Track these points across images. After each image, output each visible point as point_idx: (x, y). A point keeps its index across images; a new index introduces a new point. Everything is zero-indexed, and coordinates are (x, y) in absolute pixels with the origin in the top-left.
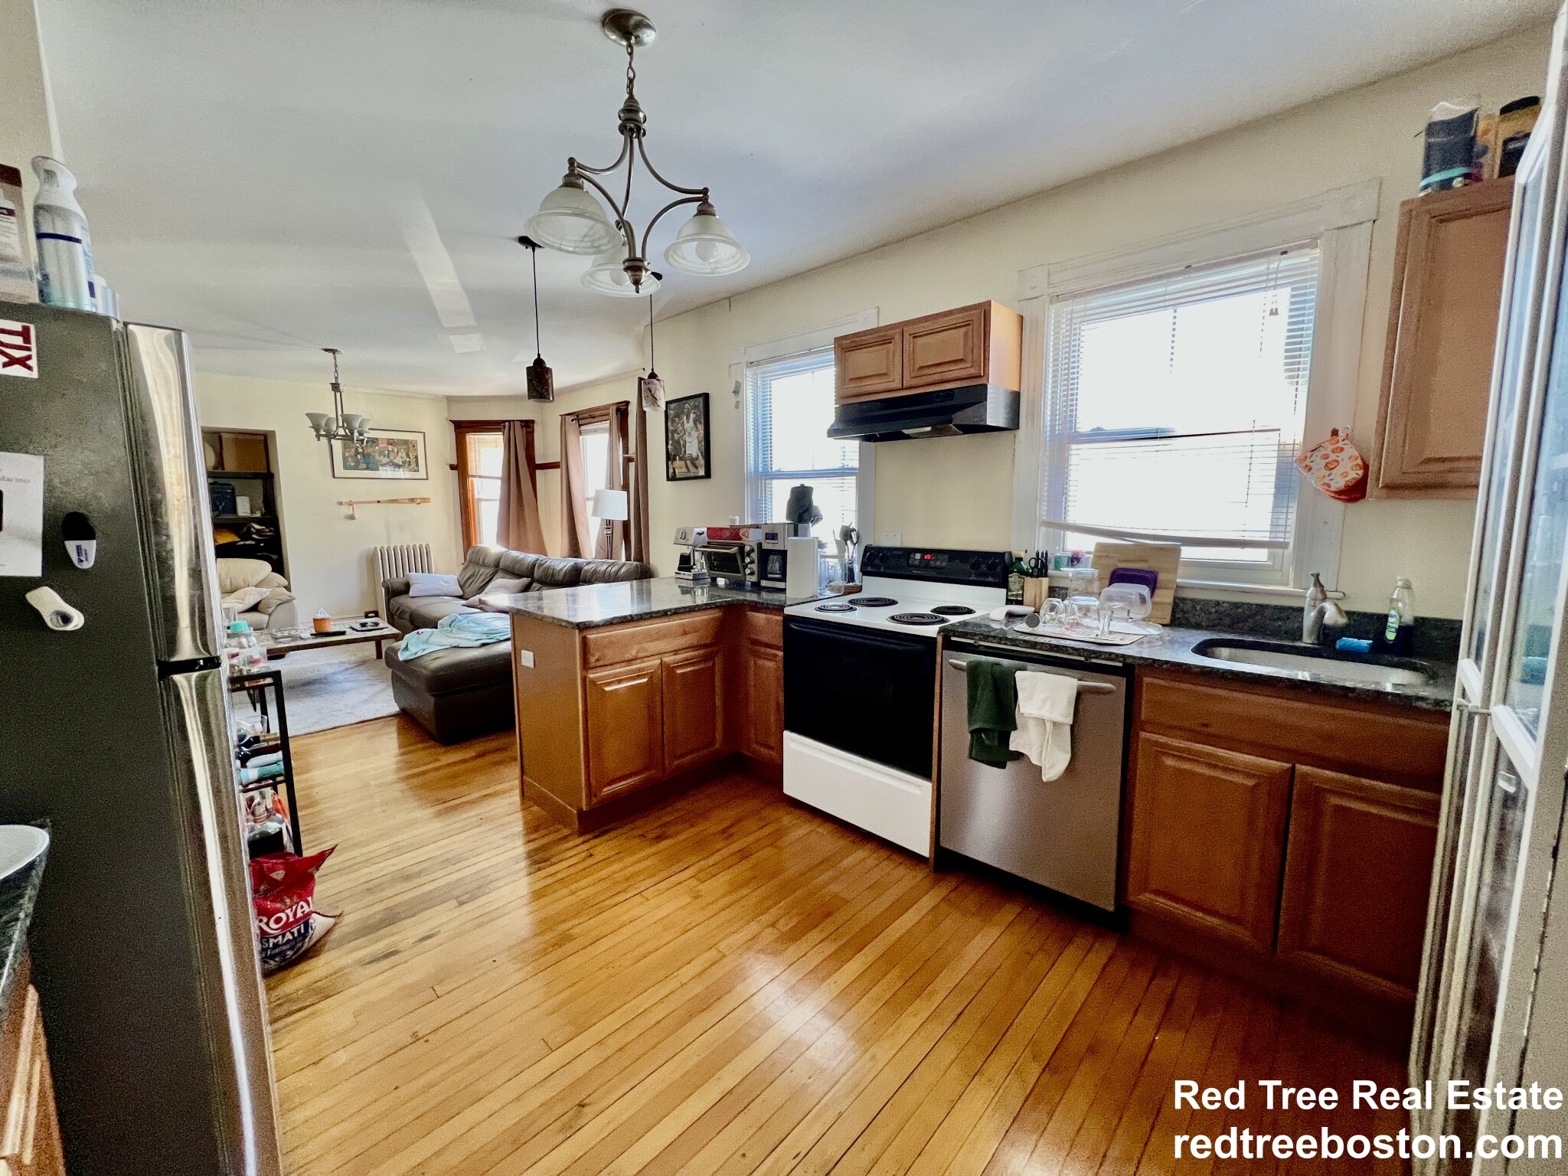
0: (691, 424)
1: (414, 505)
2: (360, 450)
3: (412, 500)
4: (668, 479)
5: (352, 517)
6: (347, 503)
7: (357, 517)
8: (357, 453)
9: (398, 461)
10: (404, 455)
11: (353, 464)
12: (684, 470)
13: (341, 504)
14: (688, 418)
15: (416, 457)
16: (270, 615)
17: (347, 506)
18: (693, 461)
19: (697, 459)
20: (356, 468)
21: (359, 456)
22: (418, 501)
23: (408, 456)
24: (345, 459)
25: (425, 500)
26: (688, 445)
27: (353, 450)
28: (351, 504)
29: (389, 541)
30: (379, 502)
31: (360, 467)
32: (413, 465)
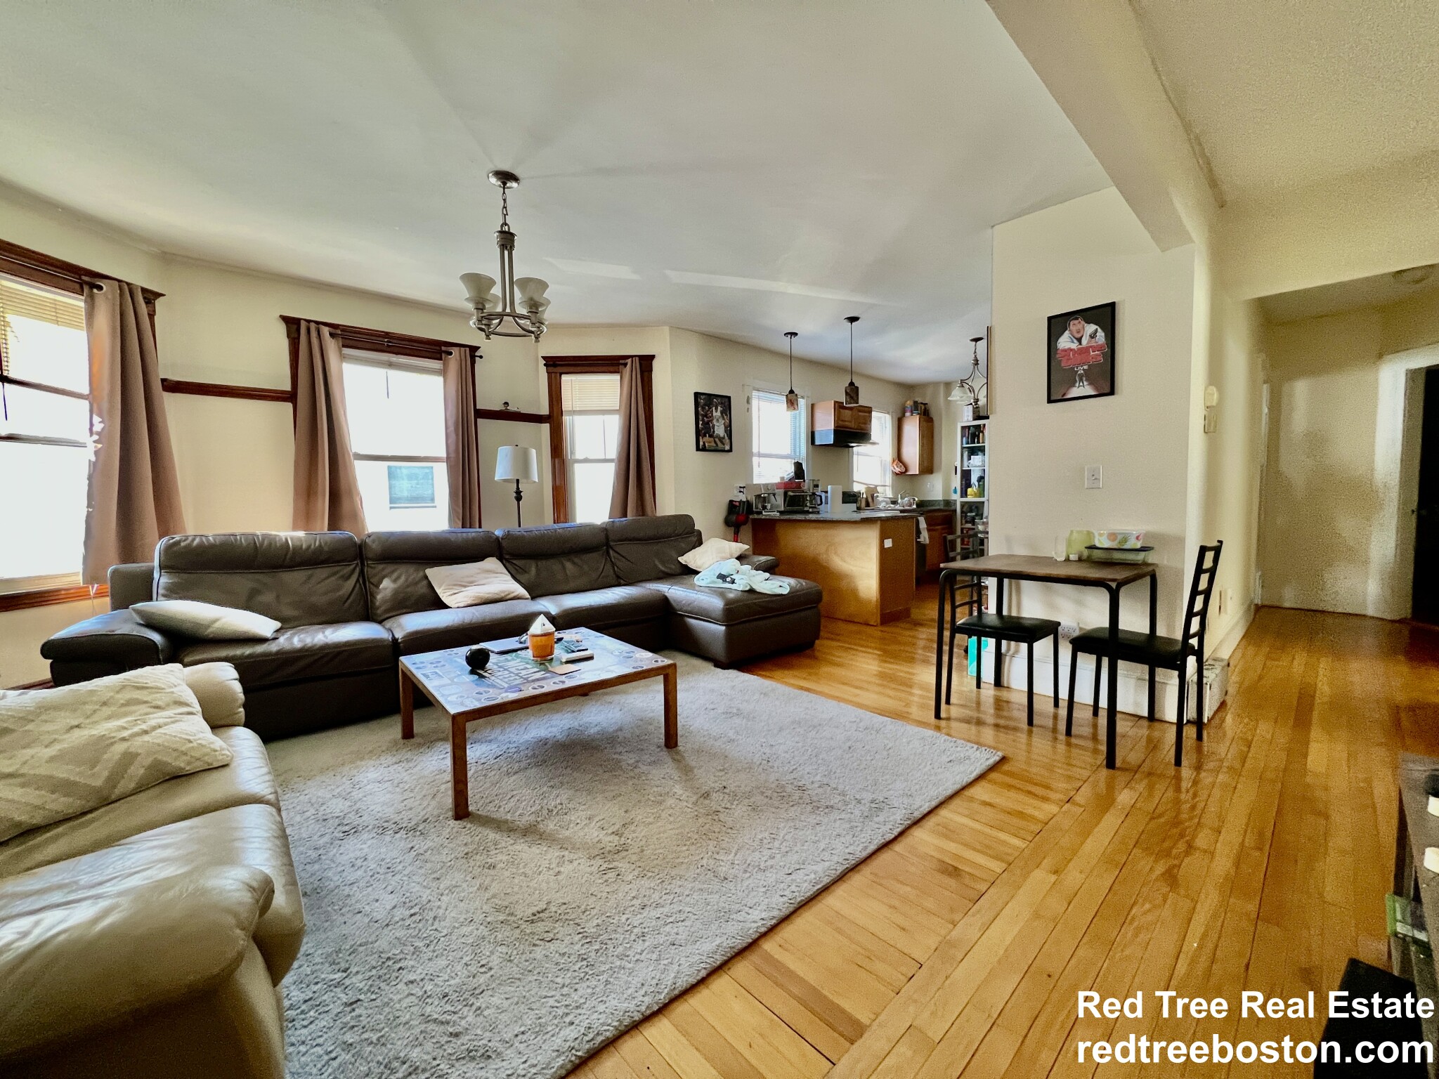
0: (719, 414)
4: (698, 449)
12: (713, 444)
14: (716, 409)
18: (721, 439)
19: (724, 438)
26: (716, 427)
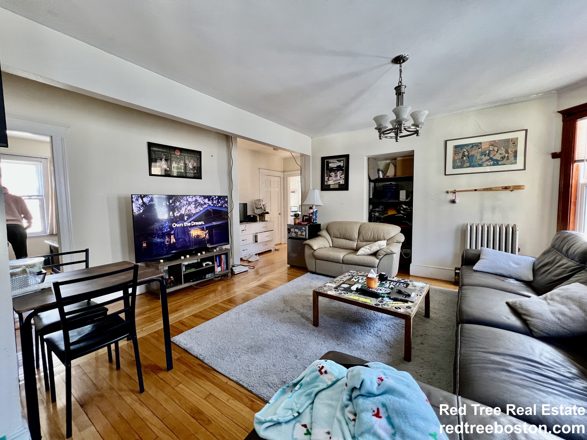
1: (507, 192)
2: (466, 153)
3: (506, 188)
5: (453, 202)
6: (451, 192)
7: (457, 201)
8: (464, 155)
9: (498, 157)
10: (503, 152)
11: (459, 164)
13: (448, 192)
15: (515, 153)
16: (380, 259)
17: (451, 194)
20: (461, 167)
21: (465, 158)
22: (511, 189)
23: (507, 152)
24: (454, 161)
25: (518, 188)
27: (461, 154)
28: (454, 192)
29: (481, 219)
30: (476, 190)
31: (465, 166)
32: (512, 158)
